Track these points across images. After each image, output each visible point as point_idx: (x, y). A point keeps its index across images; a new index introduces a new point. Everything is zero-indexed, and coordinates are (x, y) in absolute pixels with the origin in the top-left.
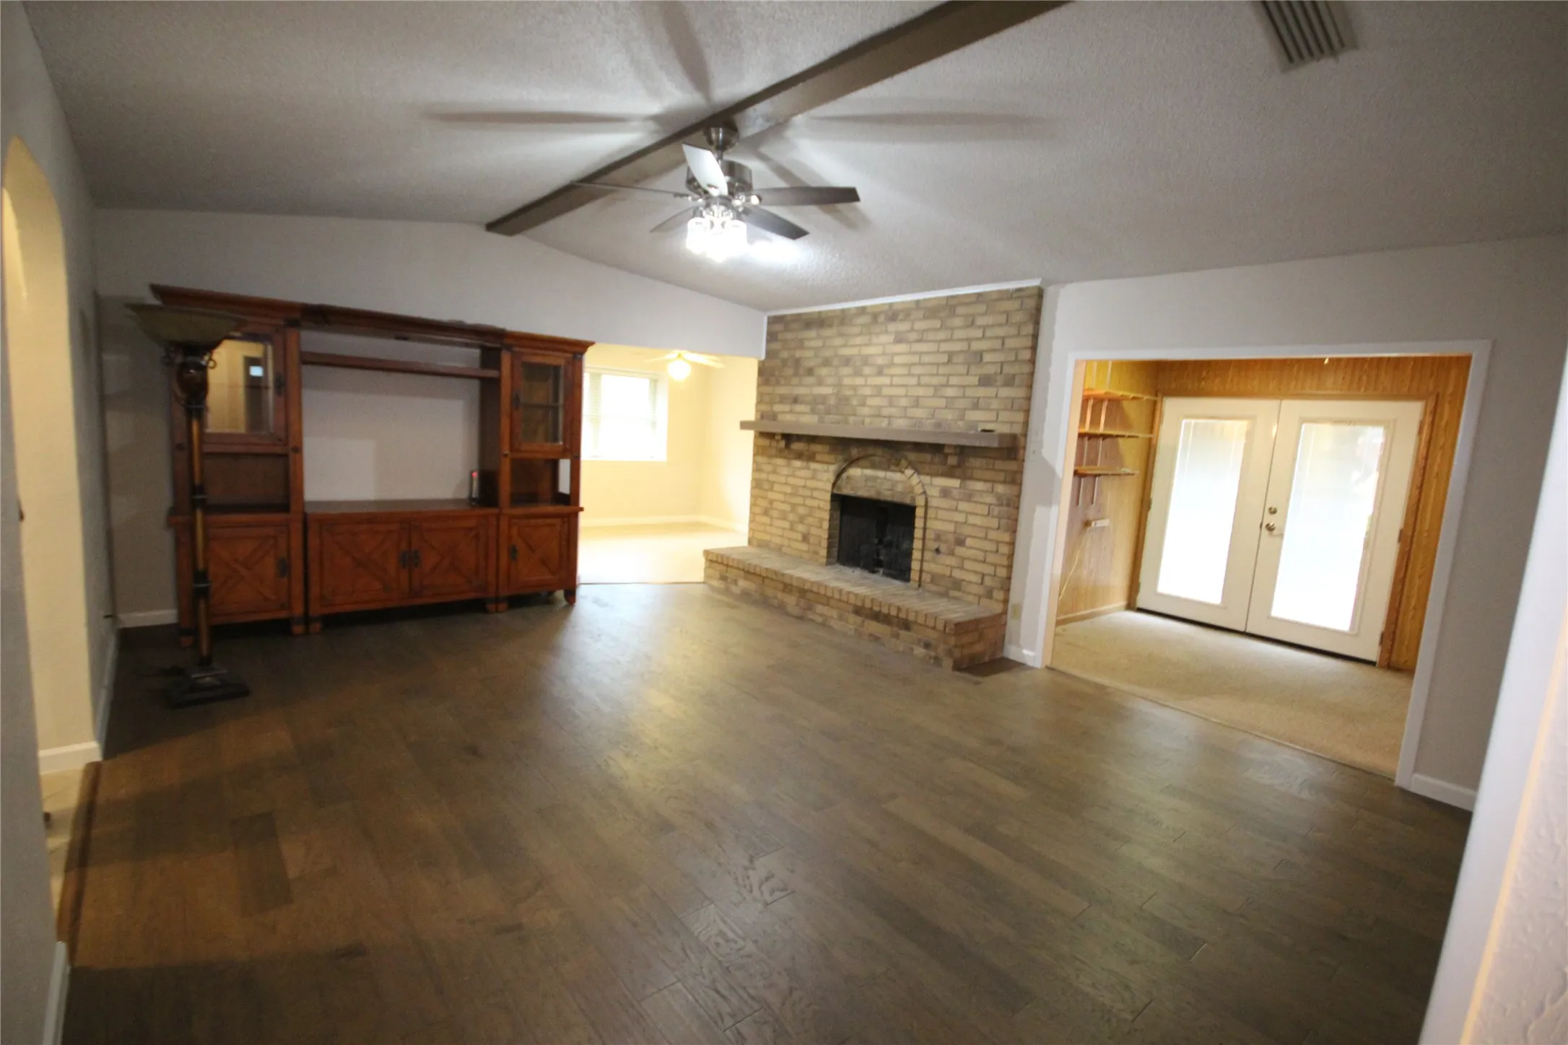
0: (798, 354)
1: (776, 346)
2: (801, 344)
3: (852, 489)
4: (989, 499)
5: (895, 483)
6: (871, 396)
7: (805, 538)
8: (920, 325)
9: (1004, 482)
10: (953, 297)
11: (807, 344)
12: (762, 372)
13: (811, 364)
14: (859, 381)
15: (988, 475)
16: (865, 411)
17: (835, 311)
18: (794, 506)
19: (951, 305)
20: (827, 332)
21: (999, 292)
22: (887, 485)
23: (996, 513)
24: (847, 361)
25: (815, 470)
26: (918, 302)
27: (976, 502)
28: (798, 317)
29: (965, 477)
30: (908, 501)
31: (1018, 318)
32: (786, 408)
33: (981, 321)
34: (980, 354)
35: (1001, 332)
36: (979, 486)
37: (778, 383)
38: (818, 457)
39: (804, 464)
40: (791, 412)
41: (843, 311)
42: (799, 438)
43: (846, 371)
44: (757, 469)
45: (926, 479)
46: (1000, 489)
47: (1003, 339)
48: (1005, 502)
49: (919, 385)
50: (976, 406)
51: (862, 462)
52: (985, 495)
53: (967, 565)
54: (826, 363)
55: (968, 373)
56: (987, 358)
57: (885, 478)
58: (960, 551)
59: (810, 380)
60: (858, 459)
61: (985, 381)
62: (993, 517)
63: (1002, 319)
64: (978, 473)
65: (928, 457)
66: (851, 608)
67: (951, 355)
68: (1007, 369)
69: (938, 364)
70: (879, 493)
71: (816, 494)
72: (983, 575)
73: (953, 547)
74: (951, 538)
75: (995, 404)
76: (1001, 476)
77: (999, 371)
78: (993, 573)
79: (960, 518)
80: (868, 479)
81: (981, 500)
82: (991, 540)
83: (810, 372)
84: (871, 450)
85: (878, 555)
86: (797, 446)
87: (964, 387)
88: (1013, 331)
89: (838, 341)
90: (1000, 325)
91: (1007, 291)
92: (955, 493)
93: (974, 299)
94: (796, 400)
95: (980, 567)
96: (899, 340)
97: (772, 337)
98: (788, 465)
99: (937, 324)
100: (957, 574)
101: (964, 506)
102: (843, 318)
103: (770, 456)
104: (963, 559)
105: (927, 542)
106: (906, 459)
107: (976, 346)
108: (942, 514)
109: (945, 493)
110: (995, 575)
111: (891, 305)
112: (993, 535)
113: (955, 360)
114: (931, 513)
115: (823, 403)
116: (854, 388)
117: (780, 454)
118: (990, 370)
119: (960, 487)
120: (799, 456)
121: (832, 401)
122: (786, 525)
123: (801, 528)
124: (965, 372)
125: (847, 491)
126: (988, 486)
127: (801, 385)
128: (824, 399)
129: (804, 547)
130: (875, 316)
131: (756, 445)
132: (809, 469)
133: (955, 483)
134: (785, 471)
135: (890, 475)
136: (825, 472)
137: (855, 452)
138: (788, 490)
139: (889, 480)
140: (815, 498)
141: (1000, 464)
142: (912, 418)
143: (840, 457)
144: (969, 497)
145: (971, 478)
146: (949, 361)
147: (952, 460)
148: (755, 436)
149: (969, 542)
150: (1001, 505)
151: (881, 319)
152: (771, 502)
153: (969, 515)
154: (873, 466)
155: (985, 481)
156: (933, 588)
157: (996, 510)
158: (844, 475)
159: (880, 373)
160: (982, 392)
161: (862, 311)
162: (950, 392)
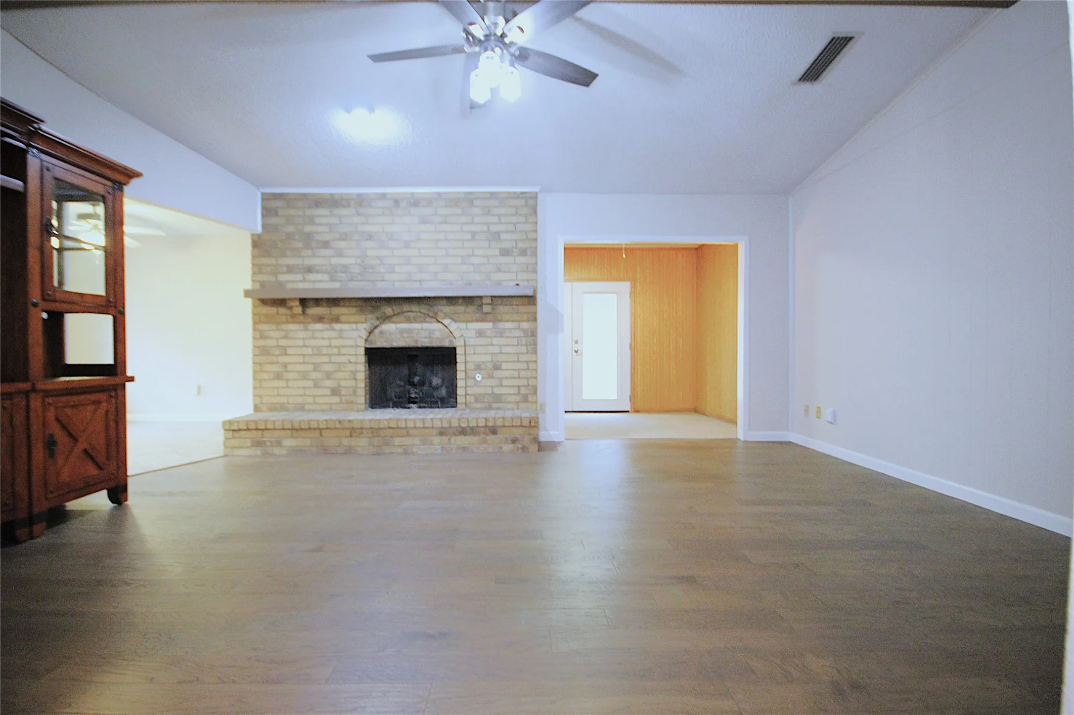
0: (308, 229)
1: (273, 220)
2: (311, 221)
3: (386, 342)
4: (518, 333)
5: (432, 332)
6: (400, 264)
7: (335, 392)
8: (442, 211)
9: (528, 321)
10: (470, 193)
11: (317, 220)
12: (257, 244)
13: (327, 237)
14: (384, 253)
15: (515, 317)
16: (394, 277)
17: (351, 194)
18: (316, 367)
19: (470, 199)
20: (343, 212)
21: (509, 193)
22: (424, 334)
23: (524, 342)
24: (370, 237)
25: (341, 330)
26: (439, 194)
27: (507, 337)
28: (305, 196)
29: (495, 321)
30: (446, 344)
31: (524, 211)
32: (299, 277)
33: (496, 211)
34: (498, 234)
35: (514, 219)
36: (509, 325)
37: (284, 255)
38: (343, 318)
39: (327, 326)
40: (304, 280)
41: (359, 195)
42: (318, 302)
43: (369, 244)
44: (259, 335)
45: (463, 325)
46: (525, 325)
47: (515, 224)
48: (529, 334)
49: (447, 255)
50: (499, 270)
51: (395, 319)
52: (513, 331)
53: (505, 382)
54: (344, 237)
55: (490, 247)
56: (504, 236)
57: (422, 329)
58: (497, 373)
59: (327, 252)
60: (391, 317)
61: (505, 252)
62: (522, 345)
63: (513, 211)
64: (507, 317)
65: (461, 309)
66: (435, 432)
67: (474, 234)
68: (520, 245)
69: (463, 240)
70: (416, 341)
71: (343, 351)
72: (519, 387)
73: (491, 372)
74: (490, 366)
75: (514, 268)
76: (525, 317)
77: (515, 246)
78: (527, 384)
79: (496, 350)
80: (402, 331)
81: (511, 335)
82: (523, 362)
83: (326, 245)
84: (406, 307)
85: (409, 393)
86: (313, 311)
87: (487, 256)
88: (522, 219)
89: (357, 220)
90: (513, 215)
91: (515, 193)
92: (489, 333)
93: (488, 196)
94: (310, 270)
95: (516, 382)
96: (424, 221)
97: (267, 212)
98: (306, 329)
99: (459, 211)
100: (497, 391)
101: (496, 341)
102: (361, 201)
103: (278, 323)
104: (501, 379)
105: (468, 372)
106: (441, 311)
107: (494, 228)
108: (479, 350)
109: (480, 333)
110: (529, 385)
111: (412, 194)
112: (523, 358)
113: (477, 237)
114: (470, 350)
115: (345, 272)
116: (379, 258)
117: (293, 318)
118: (508, 245)
119: (493, 328)
120: (320, 319)
121: (356, 270)
122: (310, 384)
123: (328, 383)
124: (488, 246)
125: (380, 343)
126: (515, 325)
127: (314, 256)
128: (345, 268)
129: (336, 399)
130: (397, 202)
131: (254, 314)
132: (334, 329)
133: (488, 325)
134: (302, 334)
135: (425, 325)
136: (353, 330)
137: (388, 310)
138: (309, 351)
139: (426, 330)
140: (344, 355)
141: (522, 309)
142: (443, 281)
143: (370, 316)
144: (501, 334)
145: (501, 321)
146: (473, 238)
147: (486, 309)
148: (254, 306)
149: (504, 366)
150: (526, 336)
151: (403, 204)
152: (285, 365)
153: (502, 347)
154: (409, 320)
155: (513, 321)
156: (478, 406)
157: (524, 341)
158: (377, 331)
159: (407, 245)
160: (504, 260)
161: (383, 196)
162: (476, 261)
